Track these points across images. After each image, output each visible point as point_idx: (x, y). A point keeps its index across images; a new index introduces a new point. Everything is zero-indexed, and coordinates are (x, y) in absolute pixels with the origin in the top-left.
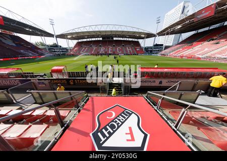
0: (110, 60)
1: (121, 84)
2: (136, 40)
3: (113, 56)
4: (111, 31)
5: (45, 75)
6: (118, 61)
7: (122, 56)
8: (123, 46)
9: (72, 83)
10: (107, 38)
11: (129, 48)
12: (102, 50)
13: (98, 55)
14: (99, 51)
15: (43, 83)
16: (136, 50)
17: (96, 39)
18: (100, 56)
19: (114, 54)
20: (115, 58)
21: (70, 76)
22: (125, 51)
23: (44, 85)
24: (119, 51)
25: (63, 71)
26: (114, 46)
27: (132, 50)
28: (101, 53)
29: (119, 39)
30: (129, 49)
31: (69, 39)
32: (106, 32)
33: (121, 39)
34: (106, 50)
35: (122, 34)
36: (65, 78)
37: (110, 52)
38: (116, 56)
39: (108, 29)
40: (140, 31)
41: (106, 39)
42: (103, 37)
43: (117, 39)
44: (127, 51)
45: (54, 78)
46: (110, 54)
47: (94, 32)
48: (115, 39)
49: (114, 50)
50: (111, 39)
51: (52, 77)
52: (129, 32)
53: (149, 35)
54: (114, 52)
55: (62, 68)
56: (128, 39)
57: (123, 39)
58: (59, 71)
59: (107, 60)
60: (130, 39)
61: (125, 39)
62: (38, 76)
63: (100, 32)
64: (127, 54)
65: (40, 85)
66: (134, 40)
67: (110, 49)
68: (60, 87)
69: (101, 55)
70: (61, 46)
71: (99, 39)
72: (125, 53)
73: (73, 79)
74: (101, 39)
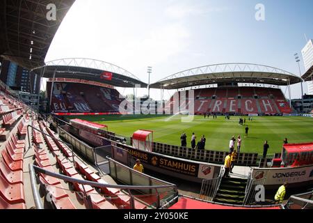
0: (232, 127)
1: (246, 180)
2: (276, 87)
3: (237, 119)
4: (233, 73)
5: (125, 140)
6: (247, 129)
7: (255, 117)
8: (256, 97)
9: (154, 163)
10: (227, 84)
11: (266, 102)
12: (217, 105)
13: (209, 115)
14: (210, 107)
15: (121, 152)
16: (278, 106)
17: (208, 86)
18: (211, 117)
19: (239, 113)
20: (241, 121)
21: (154, 150)
22: (259, 108)
23: (121, 155)
24: (250, 107)
25: (147, 140)
26: (239, 97)
27: (272, 105)
28: (214, 110)
29: (248, 85)
30: (266, 104)
31: (166, 88)
32: (223, 74)
33: (251, 85)
34: (225, 106)
35: (252, 77)
36: (147, 150)
37: (231, 110)
38: (243, 118)
39: (228, 70)
40: (279, 72)
41: (225, 86)
42: (220, 82)
43: (244, 85)
44: (263, 108)
45: (134, 147)
46: (232, 114)
47: (204, 75)
48: (240, 85)
49: (239, 105)
50: (233, 86)
51: (131, 144)
52: (262, 73)
53: (293, 80)
54: (239, 110)
55: (146, 133)
56: (262, 85)
57: (255, 85)
58: (141, 138)
59: (226, 126)
60: (267, 86)
61: (258, 85)
62: (118, 139)
63: (213, 74)
64: (264, 115)
65: (118, 154)
66: (272, 86)
67: (232, 105)
68: (138, 165)
69: (215, 114)
70: (151, 99)
71: (211, 86)
72: (260, 111)
73: (157, 156)
74: (216, 86)
